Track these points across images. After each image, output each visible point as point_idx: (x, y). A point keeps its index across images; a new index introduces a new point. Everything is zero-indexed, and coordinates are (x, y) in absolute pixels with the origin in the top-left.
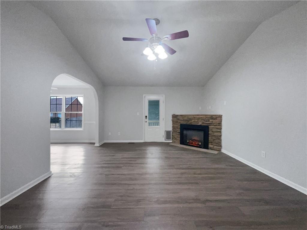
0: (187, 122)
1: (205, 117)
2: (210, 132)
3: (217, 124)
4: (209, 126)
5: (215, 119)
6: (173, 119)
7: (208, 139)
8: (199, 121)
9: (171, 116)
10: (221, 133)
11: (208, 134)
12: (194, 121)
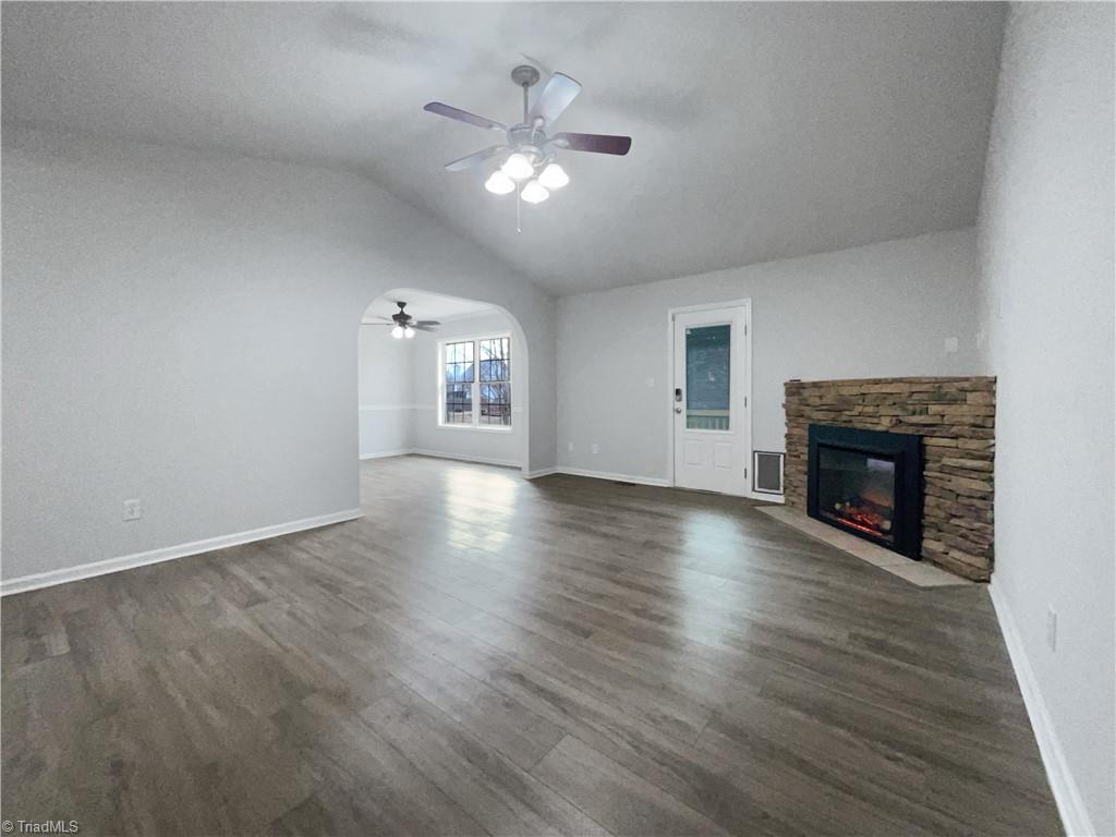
0: (832, 415)
1: (905, 388)
2: (931, 470)
3: (967, 430)
4: (928, 441)
5: (953, 401)
6: (787, 401)
7: (921, 505)
8: (883, 410)
9: (783, 390)
10: (991, 480)
11: (921, 482)
12: (860, 409)
